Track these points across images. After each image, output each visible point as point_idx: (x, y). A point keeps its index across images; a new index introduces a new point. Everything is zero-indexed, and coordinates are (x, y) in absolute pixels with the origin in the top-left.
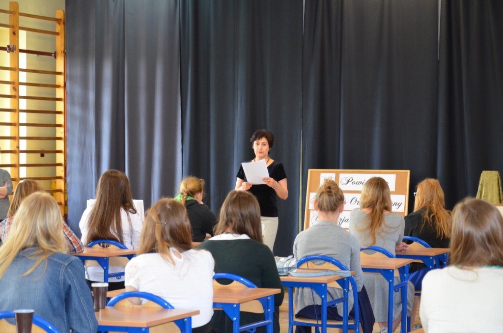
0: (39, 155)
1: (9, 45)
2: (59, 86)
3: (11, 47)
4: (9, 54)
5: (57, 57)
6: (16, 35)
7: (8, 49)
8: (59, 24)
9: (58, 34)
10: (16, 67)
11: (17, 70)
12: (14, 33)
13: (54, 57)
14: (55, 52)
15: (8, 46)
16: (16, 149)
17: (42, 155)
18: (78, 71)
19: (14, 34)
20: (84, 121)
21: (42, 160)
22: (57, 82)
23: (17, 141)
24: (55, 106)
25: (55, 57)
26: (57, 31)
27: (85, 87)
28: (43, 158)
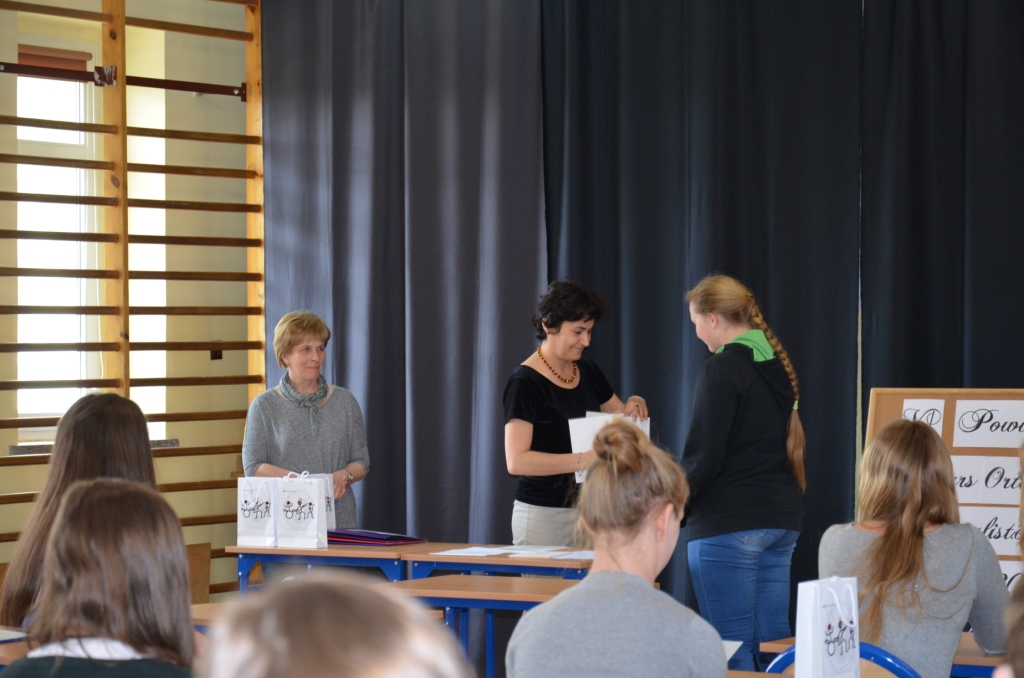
0: (207, 354)
1: (100, 65)
2: (252, 174)
3: (106, 72)
4: (101, 89)
5: (248, 98)
6: (119, 38)
7: (97, 76)
8: (253, 10)
9: (246, 36)
10: (118, 123)
11: (121, 132)
12: (113, 35)
13: (239, 98)
14: (244, 85)
15: (99, 69)
16: (121, 340)
17: (216, 355)
18: (290, 133)
19: (115, 36)
20: (305, 264)
21: (217, 368)
22: (248, 164)
23: (121, 318)
24: (244, 226)
25: (244, 99)
26: (248, 30)
27: (309, 174)
28: (217, 362)
